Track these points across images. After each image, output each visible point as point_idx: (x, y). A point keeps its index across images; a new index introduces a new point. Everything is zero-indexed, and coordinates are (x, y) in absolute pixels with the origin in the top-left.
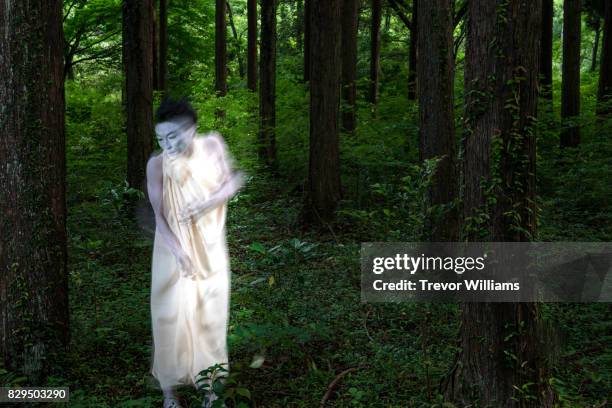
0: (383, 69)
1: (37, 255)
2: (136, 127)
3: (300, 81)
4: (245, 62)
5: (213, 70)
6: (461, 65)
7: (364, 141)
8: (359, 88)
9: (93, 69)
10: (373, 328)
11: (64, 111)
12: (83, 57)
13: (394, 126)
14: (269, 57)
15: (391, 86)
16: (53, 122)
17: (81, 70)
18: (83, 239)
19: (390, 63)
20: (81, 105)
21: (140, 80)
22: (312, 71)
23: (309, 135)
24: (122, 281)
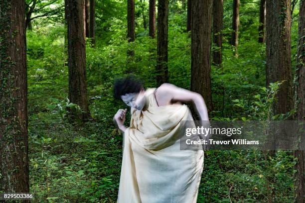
0: (241, 22)
1: (8, 148)
2: (74, 62)
3: (185, 31)
4: (147, 18)
5: (126, 23)
6: (296, 18)
7: (228, 71)
8: (225, 35)
9: (45, 23)
10: (235, 198)
11: (26, 51)
12: (38, 14)
13: (249, 61)
14: (164, 14)
15: (247, 33)
16: (19, 59)
17: (37, 24)
18: (39, 137)
19: (246, 18)
20: (37, 48)
21: (77, 30)
22: (193, 24)
23: (190, 68)
24: (65, 166)
